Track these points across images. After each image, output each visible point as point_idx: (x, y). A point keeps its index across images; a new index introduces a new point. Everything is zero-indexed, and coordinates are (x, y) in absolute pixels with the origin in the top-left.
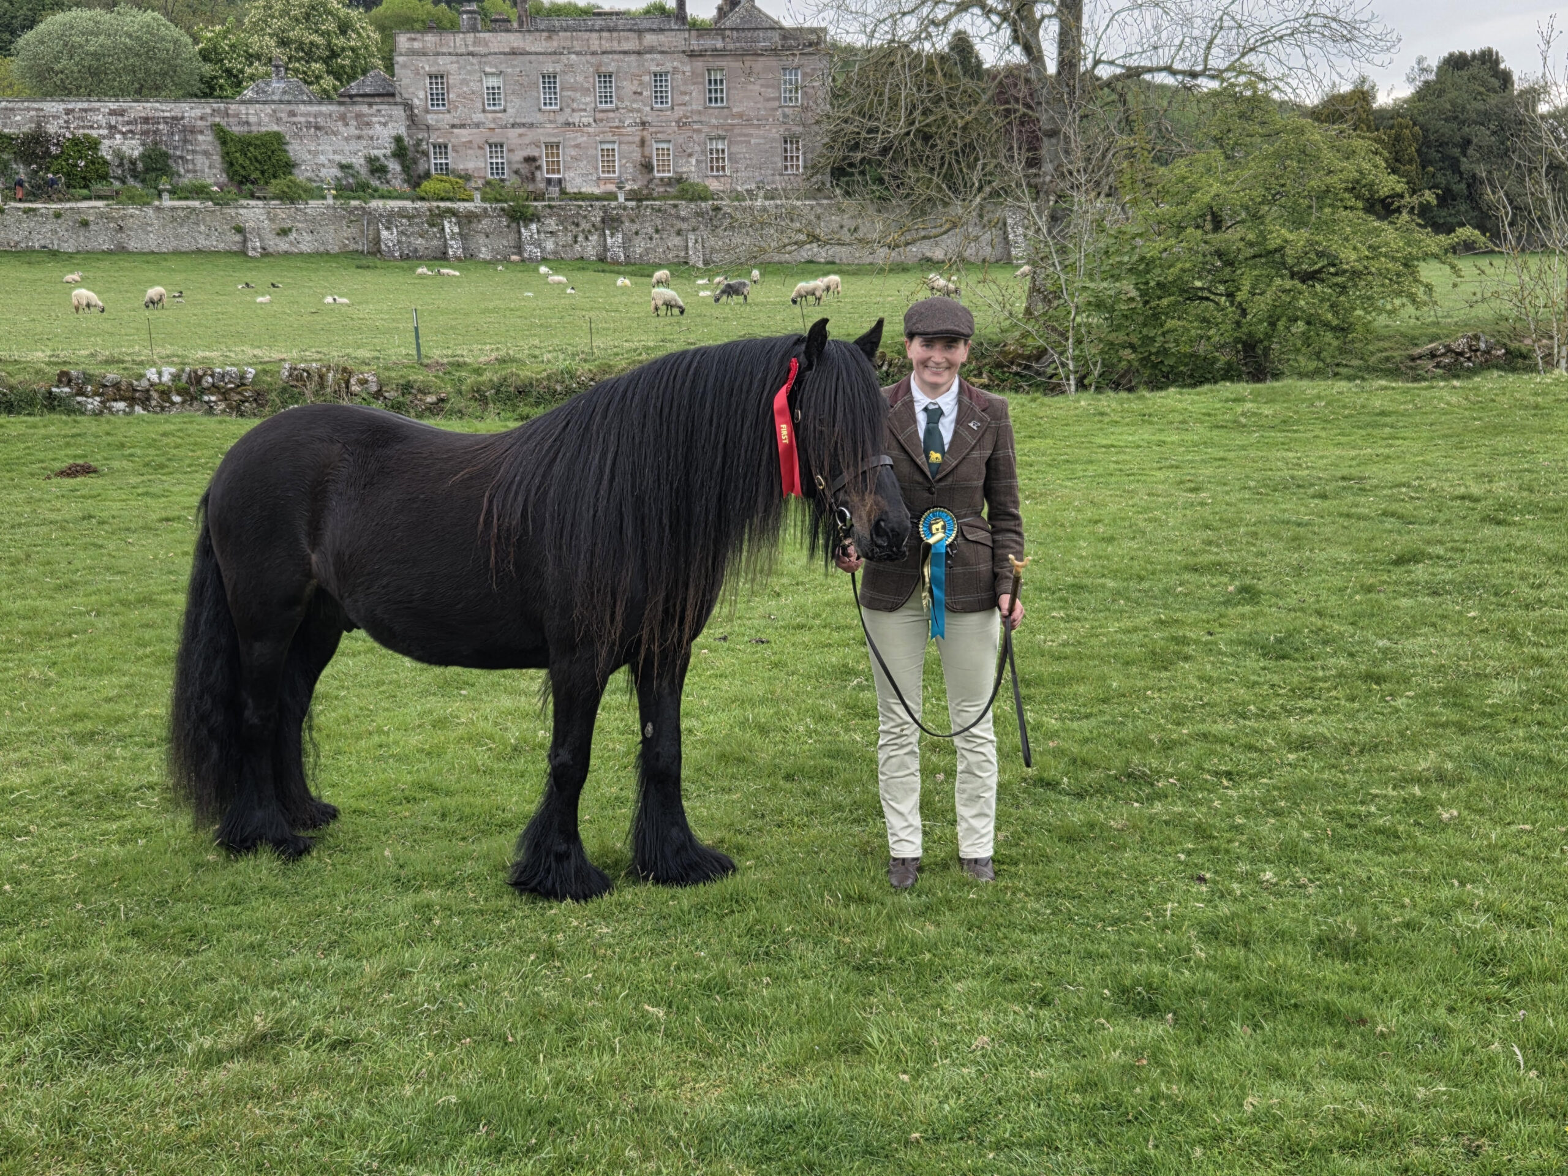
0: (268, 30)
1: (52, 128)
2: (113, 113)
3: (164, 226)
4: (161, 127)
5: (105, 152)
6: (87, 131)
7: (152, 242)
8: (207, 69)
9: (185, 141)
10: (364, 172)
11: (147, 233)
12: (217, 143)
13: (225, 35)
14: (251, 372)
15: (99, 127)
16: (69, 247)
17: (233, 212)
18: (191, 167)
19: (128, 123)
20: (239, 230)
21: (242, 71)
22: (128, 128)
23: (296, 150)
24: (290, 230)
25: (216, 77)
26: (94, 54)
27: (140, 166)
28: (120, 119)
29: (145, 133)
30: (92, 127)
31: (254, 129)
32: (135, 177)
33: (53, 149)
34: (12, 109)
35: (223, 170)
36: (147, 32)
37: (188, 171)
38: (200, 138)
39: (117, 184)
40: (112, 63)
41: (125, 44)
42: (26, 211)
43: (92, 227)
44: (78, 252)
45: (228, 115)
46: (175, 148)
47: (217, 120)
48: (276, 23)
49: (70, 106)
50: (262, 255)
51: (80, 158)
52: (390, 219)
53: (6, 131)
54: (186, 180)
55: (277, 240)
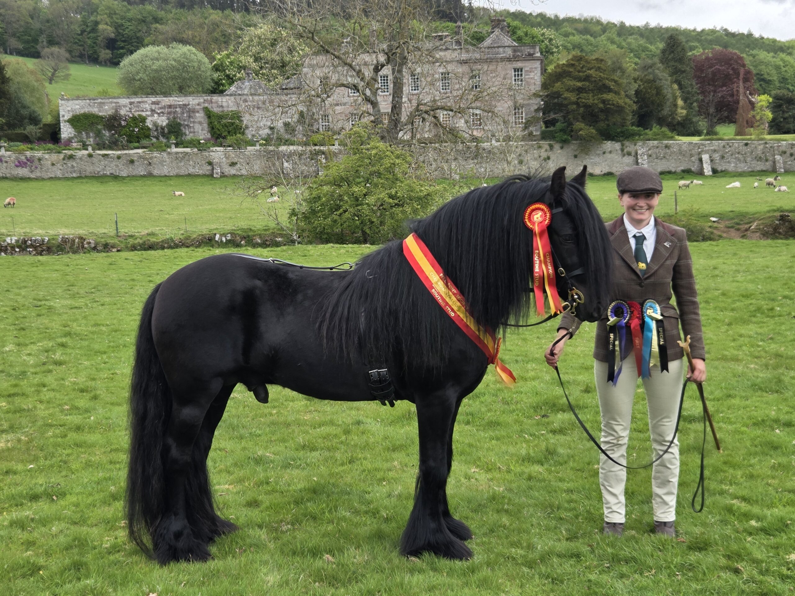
0: (250, 53)
1: (123, 112)
2: (153, 103)
3: (172, 162)
4: (178, 109)
5: (149, 123)
6: (140, 113)
7: (165, 170)
8: (216, 75)
9: (190, 117)
10: (282, 131)
11: (163, 166)
12: (206, 117)
13: (228, 56)
14: (47, 239)
15: (147, 111)
16: (124, 174)
17: (207, 154)
18: (192, 130)
19: (161, 108)
20: (210, 163)
21: (235, 76)
22: (161, 111)
23: (246, 119)
24: (236, 163)
25: (221, 80)
26: (156, 71)
27: (166, 130)
28: (157, 106)
29: (169, 113)
30: (143, 111)
31: (225, 109)
32: (163, 136)
33: (123, 123)
34: (103, 103)
35: (209, 132)
36: (184, 58)
37: (190, 132)
38: (197, 115)
39: (154, 140)
40: (164, 75)
41: (172, 65)
42: (104, 156)
43: (136, 163)
44: (128, 176)
45: (212, 102)
46: (185, 120)
47: (206, 105)
48: (254, 50)
49: (132, 100)
50: (221, 177)
51: (136, 127)
52: (289, 156)
53: (100, 114)
54: (189, 137)
55: (230, 168)
